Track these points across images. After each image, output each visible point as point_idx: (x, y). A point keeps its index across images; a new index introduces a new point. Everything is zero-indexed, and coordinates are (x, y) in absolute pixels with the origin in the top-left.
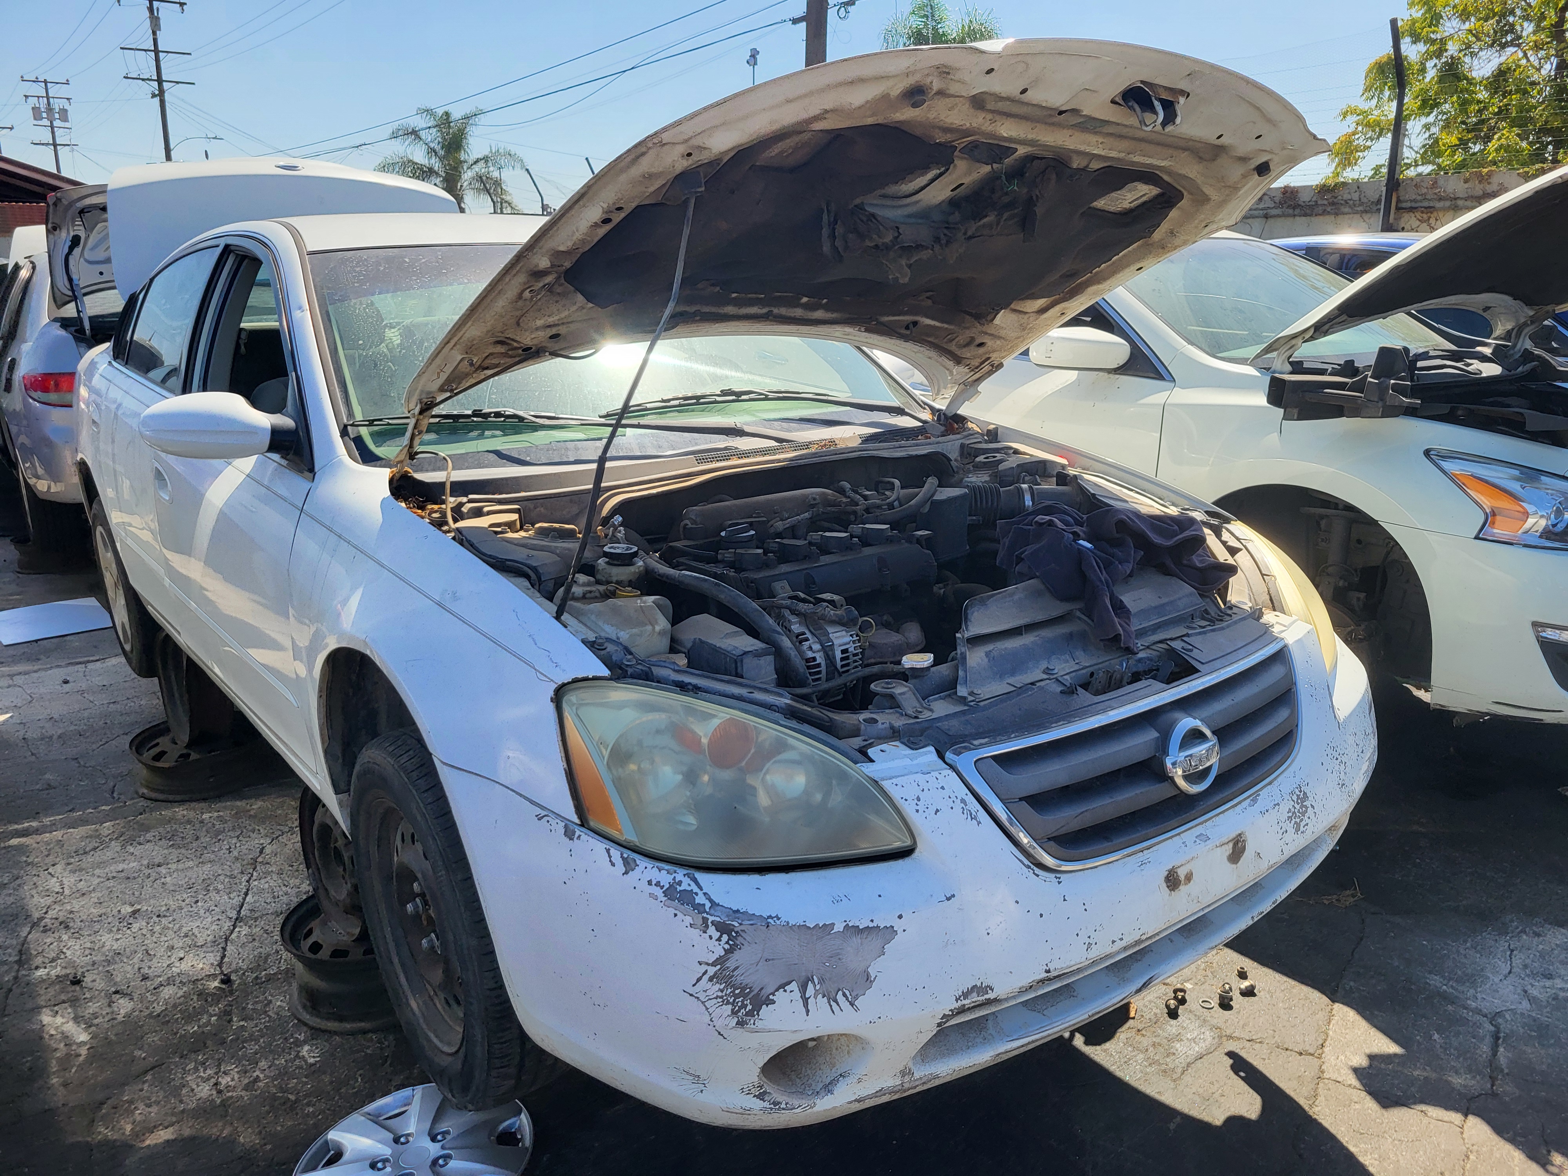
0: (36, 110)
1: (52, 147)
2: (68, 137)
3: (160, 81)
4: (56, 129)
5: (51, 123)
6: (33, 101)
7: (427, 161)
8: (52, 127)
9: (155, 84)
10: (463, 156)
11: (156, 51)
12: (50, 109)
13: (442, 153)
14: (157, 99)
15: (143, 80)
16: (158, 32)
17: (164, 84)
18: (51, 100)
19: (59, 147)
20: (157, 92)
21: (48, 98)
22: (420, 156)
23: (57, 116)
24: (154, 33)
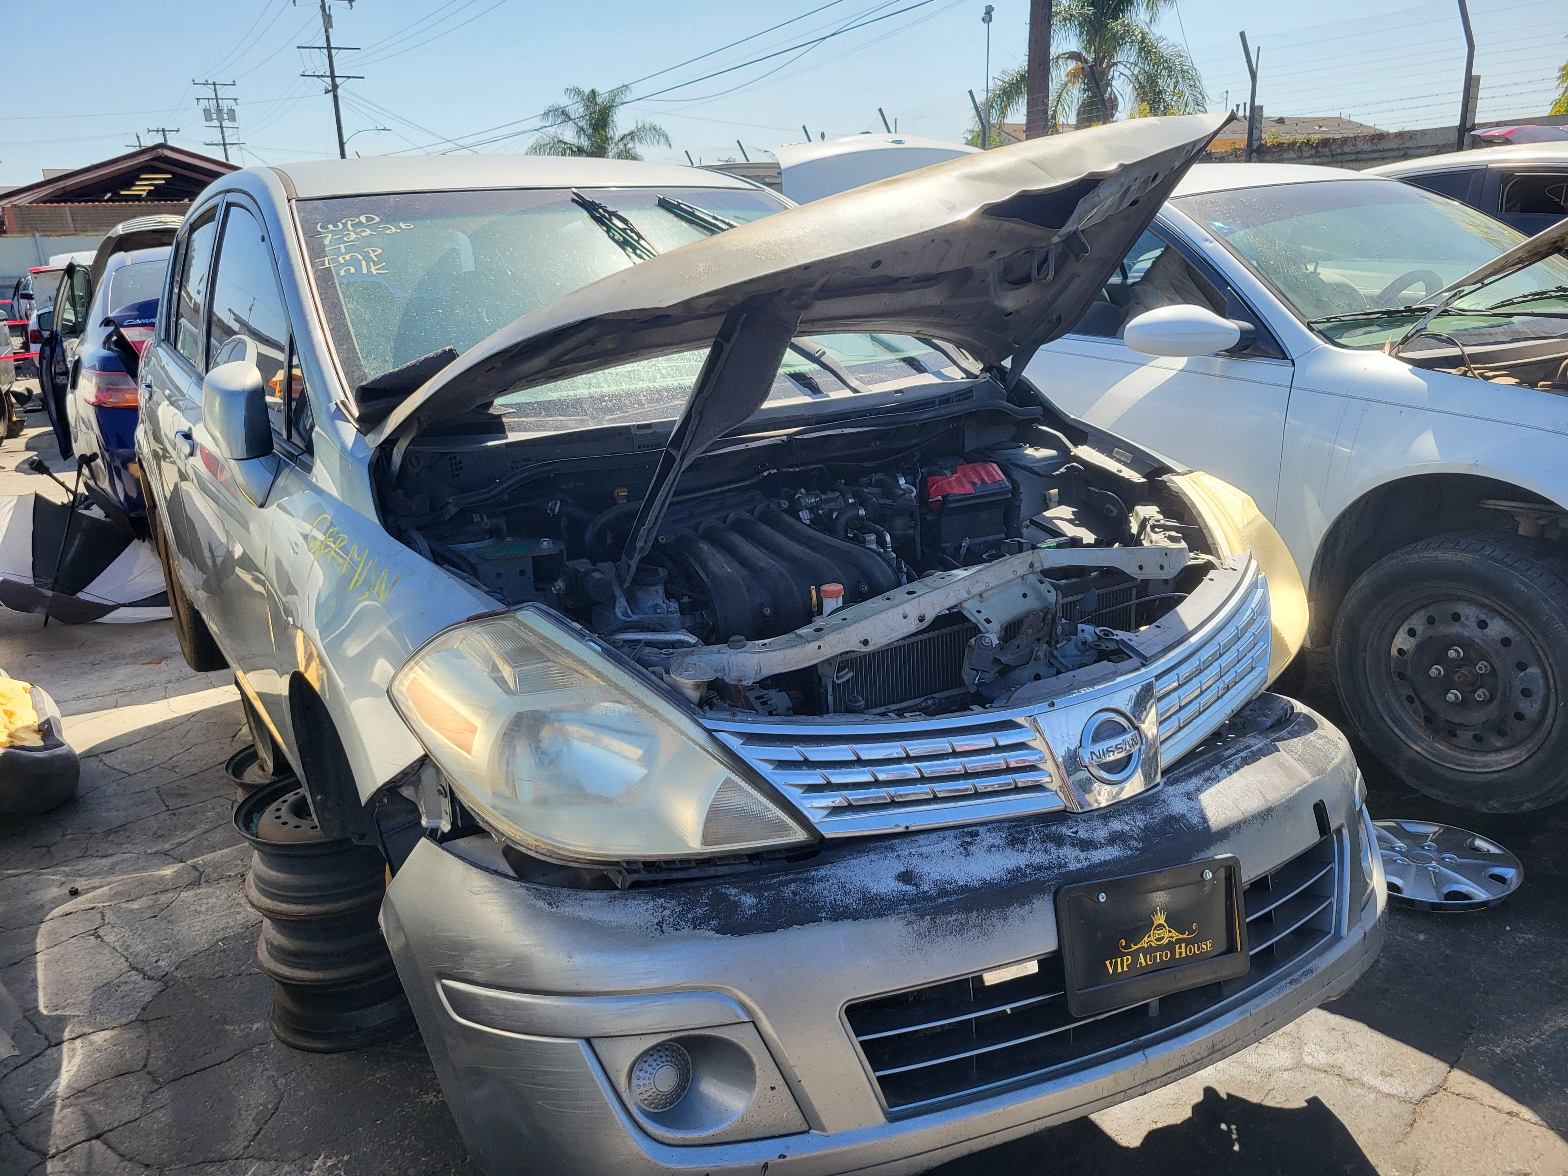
0: (207, 112)
1: (222, 147)
2: (237, 137)
3: (333, 77)
4: (225, 129)
5: (221, 123)
6: (204, 104)
7: (576, 140)
8: (222, 127)
9: (329, 80)
10: (610, 134)
11: (329, 48)
12: (219, 111)
13: (590, 131)
14: (330, 95)
15: (318, 76)
16: (330, 30)
17: (337, 79)
18: (220, 101)
19: (228, 147)
20: (330, 88)
21: (217, 99)
22: (569, 135)
23: (225, 116)
24: (327, 31)
